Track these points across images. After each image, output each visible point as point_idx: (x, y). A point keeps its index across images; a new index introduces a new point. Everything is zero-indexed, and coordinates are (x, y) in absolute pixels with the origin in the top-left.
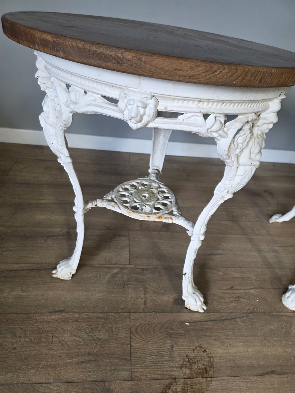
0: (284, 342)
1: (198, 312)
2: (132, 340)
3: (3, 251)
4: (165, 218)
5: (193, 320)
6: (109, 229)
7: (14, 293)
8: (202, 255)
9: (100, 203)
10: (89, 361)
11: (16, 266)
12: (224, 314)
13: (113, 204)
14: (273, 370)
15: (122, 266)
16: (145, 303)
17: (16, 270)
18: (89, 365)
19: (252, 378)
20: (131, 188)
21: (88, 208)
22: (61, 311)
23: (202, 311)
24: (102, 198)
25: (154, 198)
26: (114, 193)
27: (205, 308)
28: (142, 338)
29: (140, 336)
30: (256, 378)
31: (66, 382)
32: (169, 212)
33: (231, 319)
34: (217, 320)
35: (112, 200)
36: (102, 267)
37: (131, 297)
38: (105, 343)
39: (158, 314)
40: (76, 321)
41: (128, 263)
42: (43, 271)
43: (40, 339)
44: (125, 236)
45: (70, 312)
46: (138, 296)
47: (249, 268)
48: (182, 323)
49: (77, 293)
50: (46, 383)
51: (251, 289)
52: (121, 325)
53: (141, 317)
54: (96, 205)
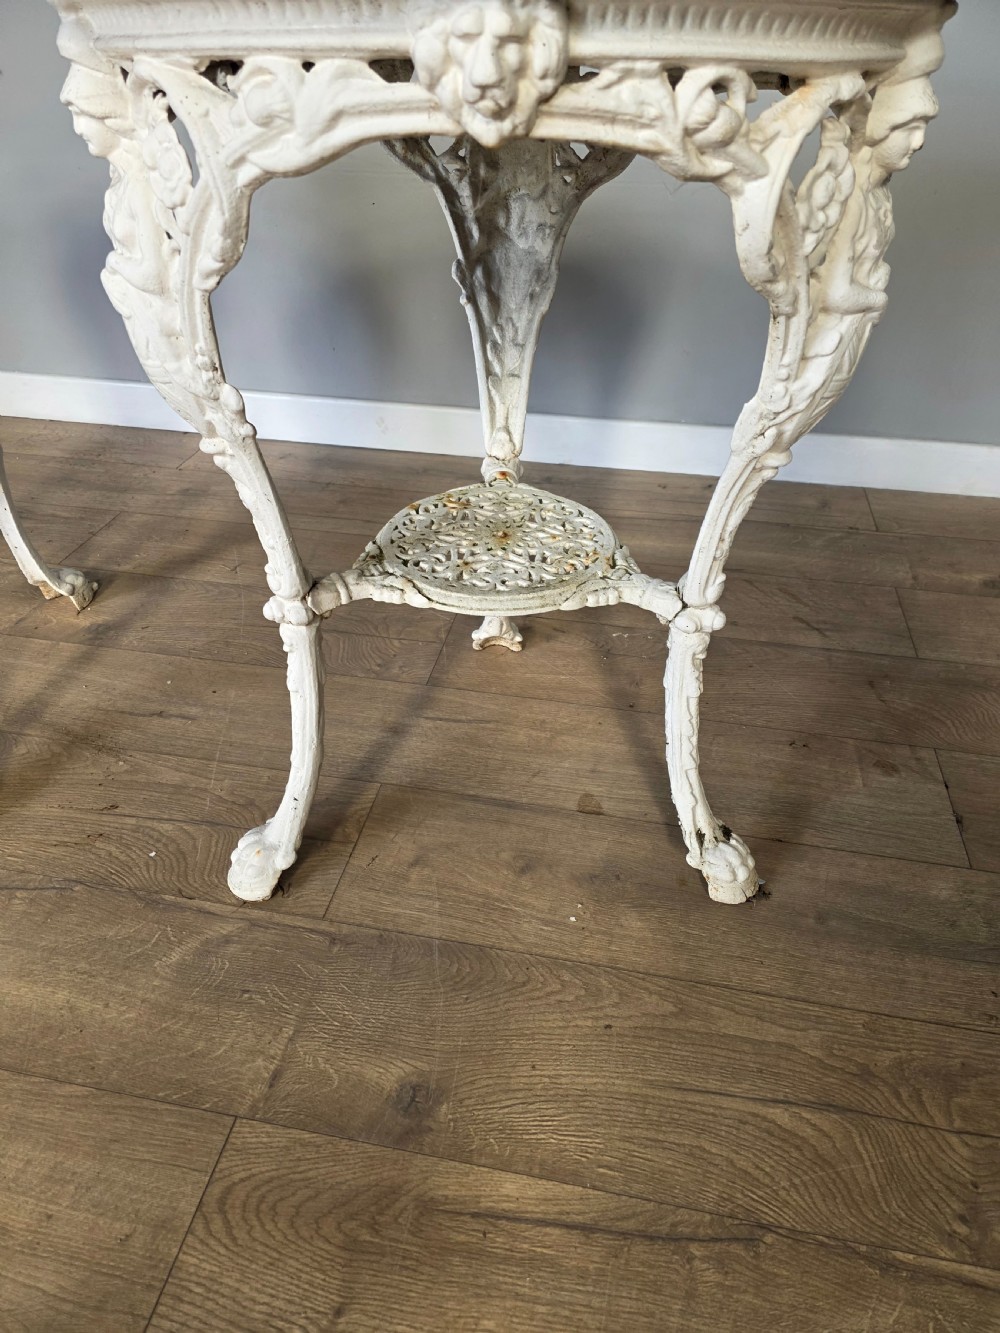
0: (102, 980)
8: (121, 712)
51: (169, 820)
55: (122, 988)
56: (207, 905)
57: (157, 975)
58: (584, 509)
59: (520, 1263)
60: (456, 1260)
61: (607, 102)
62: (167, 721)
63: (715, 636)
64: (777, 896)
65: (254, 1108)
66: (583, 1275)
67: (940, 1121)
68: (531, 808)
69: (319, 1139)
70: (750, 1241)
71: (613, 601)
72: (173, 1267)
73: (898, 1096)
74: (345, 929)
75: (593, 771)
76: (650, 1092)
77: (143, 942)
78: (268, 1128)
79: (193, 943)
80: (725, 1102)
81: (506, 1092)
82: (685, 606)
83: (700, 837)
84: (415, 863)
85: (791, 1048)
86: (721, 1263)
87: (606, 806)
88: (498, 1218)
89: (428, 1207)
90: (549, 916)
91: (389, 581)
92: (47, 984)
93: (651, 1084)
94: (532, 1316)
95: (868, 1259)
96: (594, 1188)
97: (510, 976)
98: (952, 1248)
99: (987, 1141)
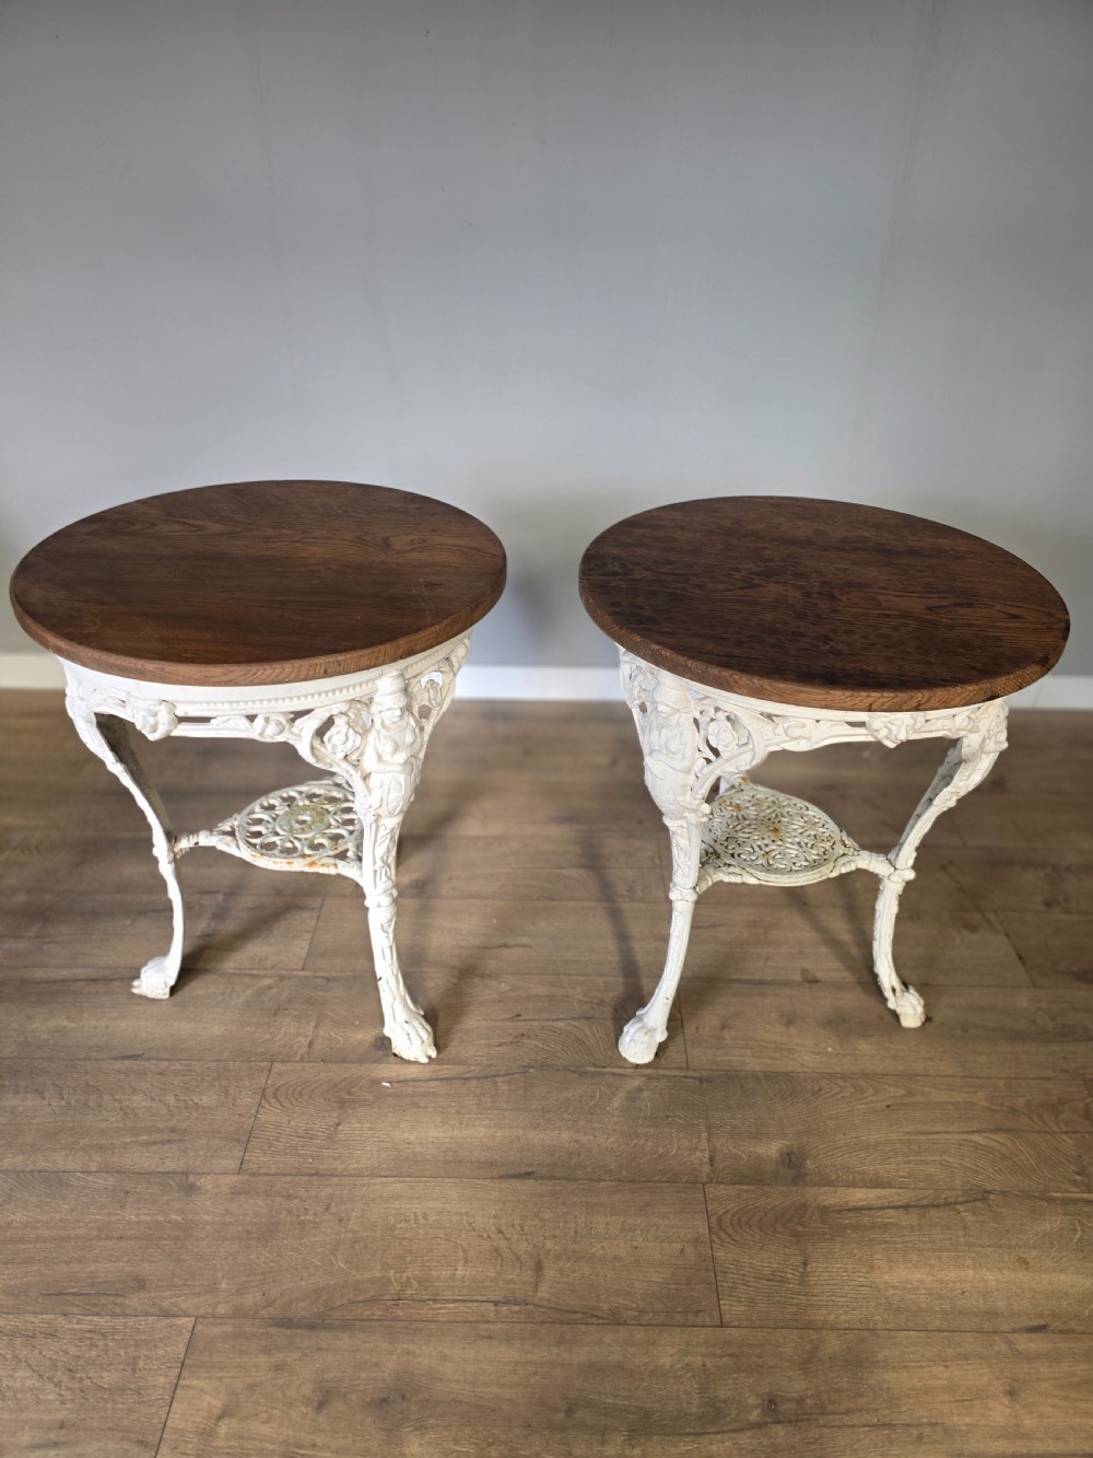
0: (583, 1123)
1: (416, 1063)
2: (261, 1109)
3: (44, 943)
4: (323, 865)
5: (401, 1078)
6: (279, 892)
7: (51, 1024)
8: (479, 947)
9: (205, 839)
10: (168, 1141)
11: (64, 973)
12: (472, 1068)
13: (229, 838)
14: (530, 1170)
15: (284, 973)
16: (311, 1044)
17: (63, 981)
18: (166, 1147)
19: (479, 1182)
20: (281, 805)
21: (181, 850)
22: (136, 1057)
23: (425, 1060)
24: (210, 828)
25: (319, 824)
26: (239, 817)
27: (433, 1054)
28: (283, 1107)
29: (281, 1103)
30: (488, 1182)
31: (118, 1172)
32: (337, 852)
33: (486, 1077)
34: (451, 1079)
35: (232, 833)
36: (240, 975)
37: (285, 1034)
38: (206, 1114)
39: (330, 1066)
40: (161, 1074)
41: (300, 965)
42: (116, 983)
43: (86, 1104)
44: (312, 909)
45: (152, 1059)
46: (302, 1031)
47: (577, 975)
48: (376, 1082)
49: (176, 1024)
50: (82, 1172)
51: (559, 1019)
52: (247, 1083)
53: (292, 1071)
54: (197, 843)
55: (597, 1126)
56: (616, 1070)
57: (613, 1115)
58: (807, 804)
59: (880, 1228)
60: (849, 1231)
61: (933, 728)
62: (513, 950)
63: (908, 884)
64: (937, 1020)
65: (708, 1177)
66: (912, 1228)
67: (1056, 1129)
68: (775, 983)
69: (752, 1188)
70: (984, 1200)
71: (853, 868)
72: (714, 1259)
73: (1032, 1119)
74: (704, 1074)
75: (801, 953)
76: (909, 1137)
77: (593, 1097)
78: (722, 1186)
79: (621, 1094)
80: (949, 1136)
81: (836, 1149)
82: (895, 869)
83: (894, 990)
84: (723, 1027)
85: (972, 1103)
86: (973, 1212)
87: (819, 975)
88: (861, 1209)
89: (824, 1211)
90: (816, 1050)
91: (731, 869)
92: (553, 1130)
93: (908, 1133)
94: (896, 1249)
95: (1041, 1199)
96: (901, 1188)
97: (810, 1088)
98: (1078, 1187)
99: (1079, 1135)
